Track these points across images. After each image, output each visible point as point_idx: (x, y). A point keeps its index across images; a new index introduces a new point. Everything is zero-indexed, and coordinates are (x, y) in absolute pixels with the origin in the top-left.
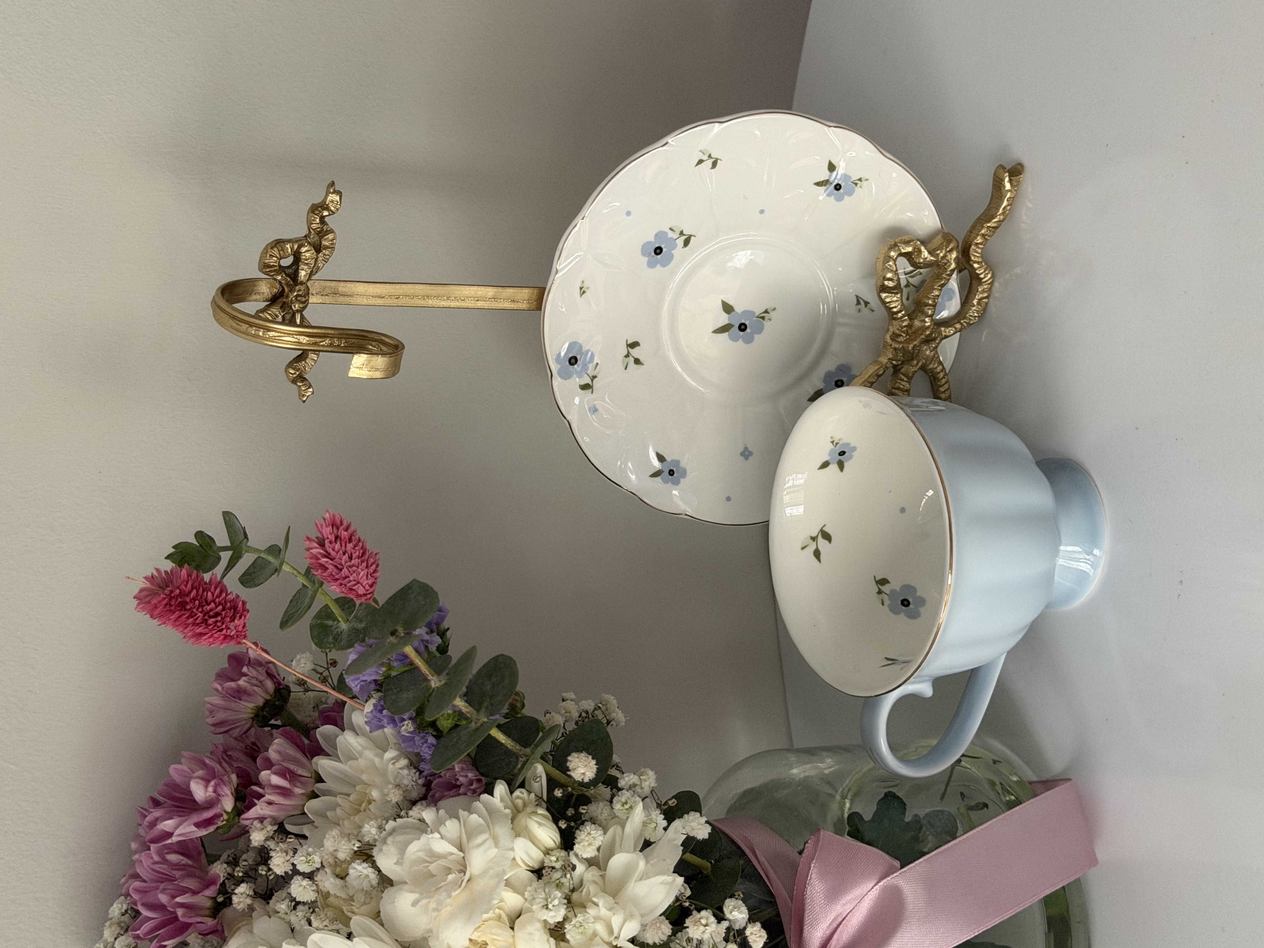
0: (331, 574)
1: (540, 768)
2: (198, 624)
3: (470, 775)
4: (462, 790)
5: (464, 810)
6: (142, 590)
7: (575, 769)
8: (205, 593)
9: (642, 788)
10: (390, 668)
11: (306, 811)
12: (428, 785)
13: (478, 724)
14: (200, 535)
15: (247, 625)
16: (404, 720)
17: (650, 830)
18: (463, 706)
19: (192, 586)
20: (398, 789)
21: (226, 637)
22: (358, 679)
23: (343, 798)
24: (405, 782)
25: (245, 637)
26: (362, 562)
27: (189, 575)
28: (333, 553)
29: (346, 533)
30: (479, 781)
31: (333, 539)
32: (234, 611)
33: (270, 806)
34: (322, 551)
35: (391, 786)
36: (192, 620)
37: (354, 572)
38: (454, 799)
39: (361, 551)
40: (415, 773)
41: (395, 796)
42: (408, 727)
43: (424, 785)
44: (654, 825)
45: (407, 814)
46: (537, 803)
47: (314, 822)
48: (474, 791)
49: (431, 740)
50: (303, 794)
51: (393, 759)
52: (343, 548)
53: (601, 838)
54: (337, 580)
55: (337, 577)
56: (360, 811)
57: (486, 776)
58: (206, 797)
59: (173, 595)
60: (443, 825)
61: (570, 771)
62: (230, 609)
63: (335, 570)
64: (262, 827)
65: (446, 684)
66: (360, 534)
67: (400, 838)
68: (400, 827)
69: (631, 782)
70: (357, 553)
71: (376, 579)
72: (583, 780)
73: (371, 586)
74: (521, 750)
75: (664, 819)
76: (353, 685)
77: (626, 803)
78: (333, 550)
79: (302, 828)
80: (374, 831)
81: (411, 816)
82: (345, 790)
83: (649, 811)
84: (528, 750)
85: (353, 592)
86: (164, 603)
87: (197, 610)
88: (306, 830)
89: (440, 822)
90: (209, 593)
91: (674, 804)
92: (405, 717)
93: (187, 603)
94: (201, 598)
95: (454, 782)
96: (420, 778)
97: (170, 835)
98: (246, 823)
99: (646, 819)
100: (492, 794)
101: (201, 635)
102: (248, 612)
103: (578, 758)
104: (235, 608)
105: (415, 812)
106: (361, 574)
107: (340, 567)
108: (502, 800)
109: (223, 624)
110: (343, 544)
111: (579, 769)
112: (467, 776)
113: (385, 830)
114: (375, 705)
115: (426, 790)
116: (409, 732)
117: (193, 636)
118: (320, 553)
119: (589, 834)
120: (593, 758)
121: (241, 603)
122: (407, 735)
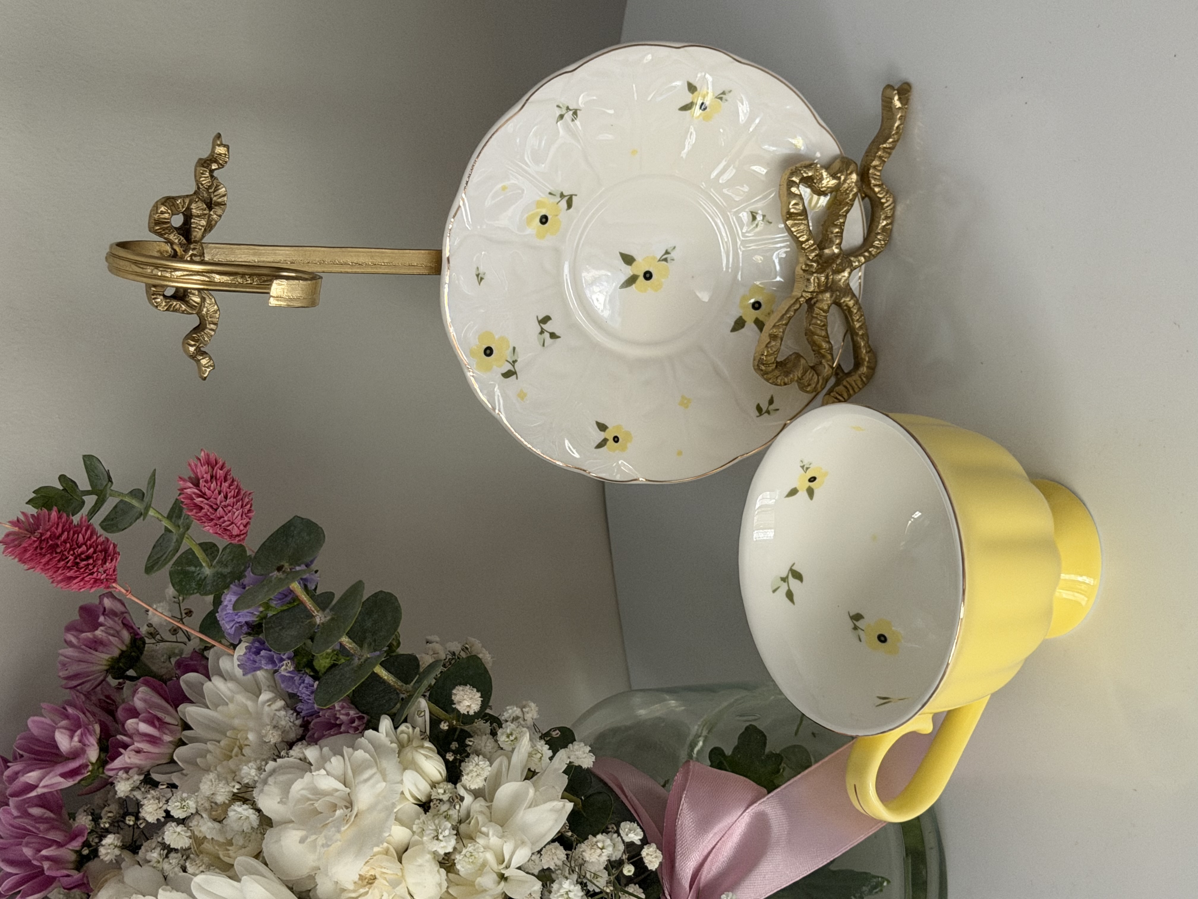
0: (206, 515)
1: (423, 703)
2: (69, 567)
3: (352, 713)
4: (343, 729)
5: (348, 747)
6: (8, 535)
7: (460, 702)
8: (76, 535)
9: (524, 720)
10: (268, 607)
11: (175, 758)
12: (305, 725)
13: (362, 660)
14: (63, 478)
15: (117, 568)
16: (282, 660)
17: (536, 760)
18: (348, 642)
19: (62, 529)
20: (277, 731)
21: (96, 581)
22: (234, 620)
23: (216, 745)
24: (283, 723)
25: (115, 581)
26: (238, 501)
27: (60, 518)
28: (208, 492)
29: (221, 472)
30: (360, 718)
31: (209, 478)
32: (105, 554)
33: (139, 755)
34: (196, 491)
35: (269, 727)
36: (63, 562)
37: (229, 512)
38: (335, 737)
39: (237, 491)
40: (293, 714)
41: (274, 737)
42: (286, 668)
43: (301, 726)
44: (539, 755)
45: (287, 754)
46: (422, 737)
47: (183, 770)
48: (356, 729)
49: (308, 680)
50: (170, 742)
51: (268, 701)
52: (218, 487)
53: (489, 768)
54: (212, 520)
55: (212, 517)
56: (231, 757)
57: (367, 713)
58: (71, 748)
59: (43, 538)
60: (328, 763)
61: (455, 704)
62: (101, 552)
63: (211, 510)
64: (128, 777)
65: (332, 619)
66: (233, 474)
67: (282, 778)
68: (280, 767)
69: (514, 715)
70: (233, 492)
71: (250, 519)
72: (468, 712)
73: (245, 526)
74: (402, 686)
75: (549, 749)
76: (228, 627)
77: (511, 734)
78: (209, 489)
79: (170, 777)
80: (253, 772)
81: (292, 756)
82: (216, 736)
83: (533, 742)
84: (409, 687)
85: (228, 533)
86: (35, 546)
87: (68, 553)
88: (175, 779)
89: (323, 761)
90: (80, 535)
91: (558, 735)
92: (284, 657)
93: (57, 546)
94: (72, 541)
95: (333, 722)
96: (297, 719)
97: (34, 787)
98: (111, 773)
99: (532, 749)
100: (376, 729)
101: (71, 579)
102: (119, 554)
103: (463, 690)
104: (105, 550)
105: (296, 751)
106: (236, 514)
107: (215, 507)
108: (387, 735)
109: (94, 567)
110: (219, 484)
111: (465, 702)
112: (348, 714)
113: (265, 771)
114: (246, 648)
115: (304, 731)
116: (289, 672)
117: (62, 581)
118: (195, 493)
119: (477, 765)
120: (478, 691)
121: (112, 546)
122: (287, 675)
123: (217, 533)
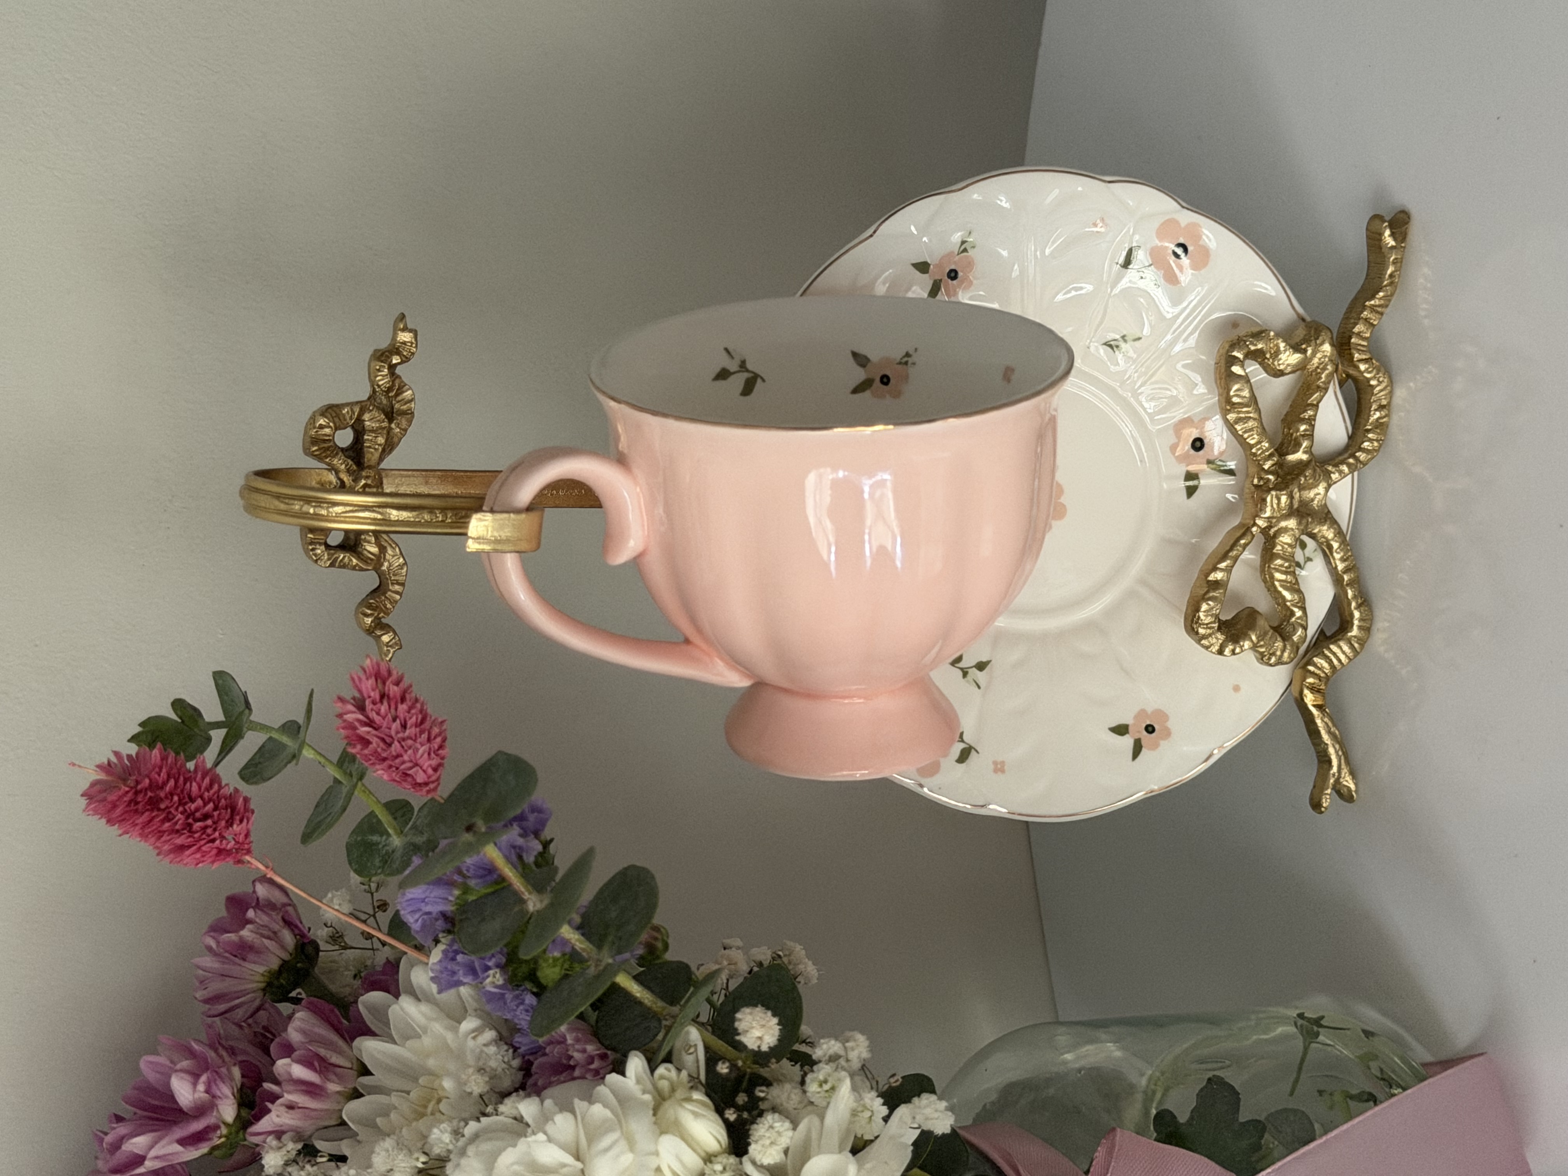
0: (376, 752)
1: (694, 1034)
2: (177, 831)
3: (590, 1048)
4: (577, 1073)
5: (581, 1099)
6: (94, 784)
7: (747, 1031)
8: (188, 784)
9: (848, 1060)
10: (466, 890)
11: (345, 1118)
12: (526, 1069)
13: (601, 968)
14: (179, 705)
15: (252, 834)
16: (488, 968)
17: (864, 1122)
18: (578, 940)
19: (168, 774)
20: (482, 1075)
21: (220, 851)
22: (420, 910)
23: (400, 1096)
24: (493, 1064)
25: (249, 852)
26: (422, 732)
27: (164, 758)
28: (377, 719)
29: (395, 688)
30: (603, 1057)
31: (378, 697)
32: (232, 811)
33: (291, 1111)
34: (361, 717)
35: (471, 1070)
36: (168, 824)
37: (410, 747)
38: (566, 1084)
39: (420, 717)
40: (507, 1051)
41: (477, 1085)
42: (494, 979)
43: (520, 1069)
44: (867, 1114)
45: (496, 1110)
46: (691, 1084)
47: (356, 1134)
48: (595, 1073)
49: (530, 999)
50: (338, 1093)
51: (473, 1031)
52: (393, 711)
53: (790, 1133)
54: (384, 759)
55: (384, 755)
56: (423, 1116)
57: (614, 1049)
58: (195, 1100)
59: (139, 787)
60: (550, 1122)
61: (739, 1034)
62: (226, 808)
63: (382, 745)
64: (281, 1145)
65: (552, 905)
66: (416, 691)
67: (486, 1146)
68: (486, 1131)
69: (831, 1052)
70: (414, 719)
71: (443, 758)
72: (759, 1047)
73: (435, 770)
74: (664, 1008)
75: (884, 1104)
76: (413, 921)
77: (826, 1082)
78: (378, 714)
79: (339, 1145)
80: (447, 1138)
81: (502, 1113)
82: (404, 1084)
83: (858, 1092)
84: (675, 1009)
85: (409, 779)
86: (126, 799)
87: (177, 809)
88: (345, 1148)
89: (546, 1118)
90: (194, 784)
91: (898, 1083)
92: (490, 964)
93: (162, 800)
94: (182, 791)
95: (565, 1062)
96: (514, 1059)
97: (139, 1160)
98: (256, 1139)
99: (855, 1104)
100: (623, 1073)
101: (182, 848)
102: (253, 812)
103: (751, 1014)
104: (232, 806)
105: (508, 1107)
106: (421, 751)
107: (388, 740)
108: (638, 1082)
109: (215, 830)
110: (393, 707)
111: (754, 1031)
112: (584, 1051)
113: (463, 1136)
114: (443, 952)
115: (524, 1075)
116: (497, 987)
117: (171, 851)
118: (359, 720)
119: (771, 1127)
120: (774, 1015)
121: (241, 799)
122: (494, 990)
123: (394, 780)
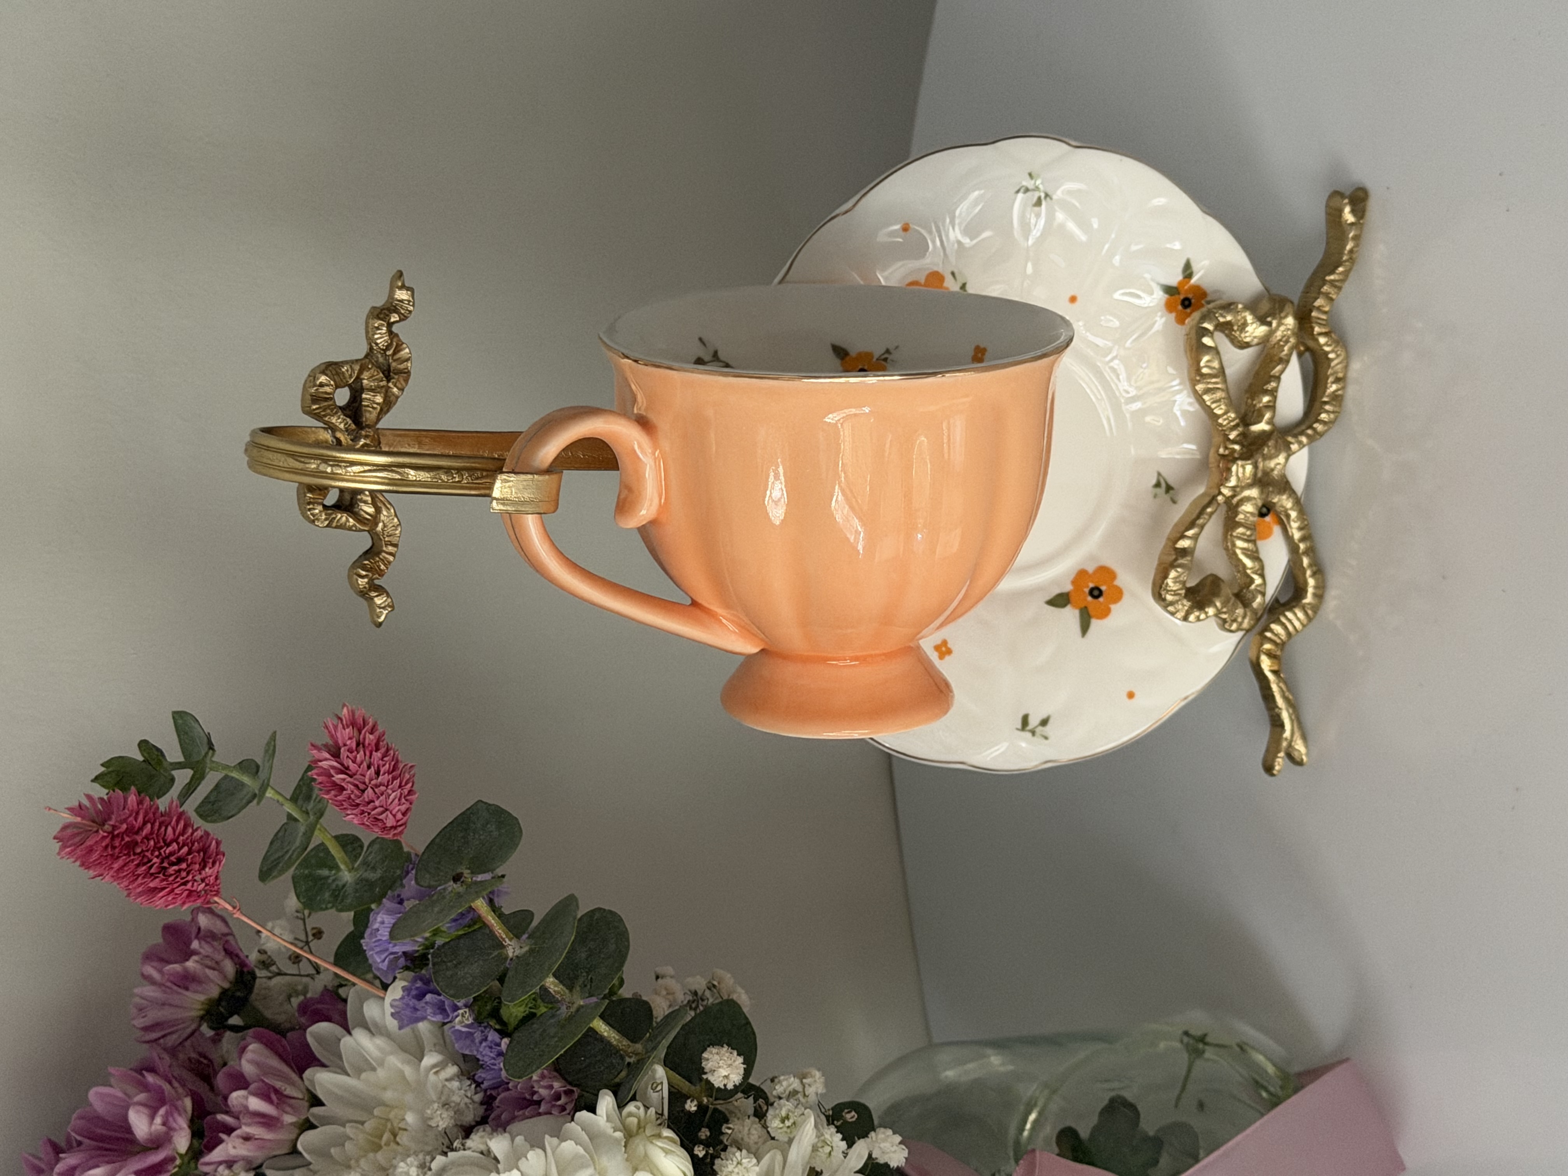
0: (349, 798)
1: (660, 1072)
2: (152, 874)
3: (557, 1085)
4: (543, 1108)
5: (551, 1136)
6: (65, 828)
7: (714, 1071)
8: (163, 829)
9: (805, 1095)
10: (438, 933)
11: (299, 1147)
12: (488, 1102)
13: (573, 1010)
14: (144, 745)
15: (221, 874)
16: (456, 1008)
17: (824, 1156)
18: (555, 985)
19: (144, 819)
20: (447, 1110)
21: (191, 893)
22: (387, 950)
23: (357, 1128)
24: (456, 1098)
25: (217, 893)
26: (394, 779)
27: (140, 802)
28: (353, 766)
29: (371, 737)
30: (568, 1093)
31: (354, 745)
32: (204, 854)
33: (248, 1143)
34: (335, 764)
35: (436, 1105)
36: (144, 868)
37: (382, 794)
38: (532, 1120)
39: (393, 763)
40: (470, 1085)
41: (443, 1120)
42: (463, 1020)
43: (482, 1103)
44: (827, 1149)
45: (463, 1145)
46: (659, 1122)
47: (310, 1164)
48: (563, 1109)
49: (493, 1036)
50: (293, 1124)
51: (434, 1066)
52: (367, 758)
53: (757, 1169)
54: (358, 805)
55: (358, 801)
56: (379, 1147)
57: (578, 1086)
58: (151, 1134)
59: (116, 833)
60: (524, 1159)
61: (706, 1073)
62: (198, 852)
63: (357, 792)
65: (531, 951)
66: (388, 740)
68: (453, 1163)
69: (791, 1088)
70: (387, 765)
71: (411, 804)
72: (725, 1085)
73: (404, 814)
74: (629, 1045)
75: (843, 1140)
76: (379, 960)
77: (788, 1117)
78: (354, 762)
80: (414, 1171)
81: (469, 1149)
82: (358, 1115)
83: (821, 1129)
84: (639, 1047)
85: (380, 824)
86: (104, 844)
87: (152, 853)
89: (516, 1156)
90: (170, 829)
91: (854, 1119)
92: (459, 1004)
93: (137, 843)
94: (158, 836)
95: (528, 1097)
96: (476, 1093)
98: (206, 1169)
99: (817, 1140)
100: (592, 1109)
101: (155, 891)
102: (224, 855)
103: (717, 1054)
104: (204, 850)
105: (475, 1141)
106: (392, 797)
107: (362, 786)
108: (609, 1119)
109: (188, 874)
110: (368, 753)
111: (721, 1070)
112: (551, 1087)
113: (430, 1169)
114: (404, 989)
115: (486, 1110)
116: (467, 1026)
117: (142, 893)
118: (333, 767)
119: (739, 1163)
120: (739, 1055)
121: (214, 842)
122: (464, 1029)
123: (363, 824)
